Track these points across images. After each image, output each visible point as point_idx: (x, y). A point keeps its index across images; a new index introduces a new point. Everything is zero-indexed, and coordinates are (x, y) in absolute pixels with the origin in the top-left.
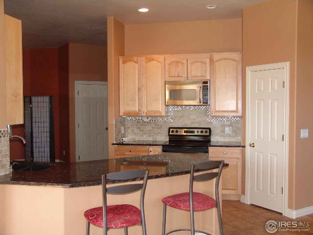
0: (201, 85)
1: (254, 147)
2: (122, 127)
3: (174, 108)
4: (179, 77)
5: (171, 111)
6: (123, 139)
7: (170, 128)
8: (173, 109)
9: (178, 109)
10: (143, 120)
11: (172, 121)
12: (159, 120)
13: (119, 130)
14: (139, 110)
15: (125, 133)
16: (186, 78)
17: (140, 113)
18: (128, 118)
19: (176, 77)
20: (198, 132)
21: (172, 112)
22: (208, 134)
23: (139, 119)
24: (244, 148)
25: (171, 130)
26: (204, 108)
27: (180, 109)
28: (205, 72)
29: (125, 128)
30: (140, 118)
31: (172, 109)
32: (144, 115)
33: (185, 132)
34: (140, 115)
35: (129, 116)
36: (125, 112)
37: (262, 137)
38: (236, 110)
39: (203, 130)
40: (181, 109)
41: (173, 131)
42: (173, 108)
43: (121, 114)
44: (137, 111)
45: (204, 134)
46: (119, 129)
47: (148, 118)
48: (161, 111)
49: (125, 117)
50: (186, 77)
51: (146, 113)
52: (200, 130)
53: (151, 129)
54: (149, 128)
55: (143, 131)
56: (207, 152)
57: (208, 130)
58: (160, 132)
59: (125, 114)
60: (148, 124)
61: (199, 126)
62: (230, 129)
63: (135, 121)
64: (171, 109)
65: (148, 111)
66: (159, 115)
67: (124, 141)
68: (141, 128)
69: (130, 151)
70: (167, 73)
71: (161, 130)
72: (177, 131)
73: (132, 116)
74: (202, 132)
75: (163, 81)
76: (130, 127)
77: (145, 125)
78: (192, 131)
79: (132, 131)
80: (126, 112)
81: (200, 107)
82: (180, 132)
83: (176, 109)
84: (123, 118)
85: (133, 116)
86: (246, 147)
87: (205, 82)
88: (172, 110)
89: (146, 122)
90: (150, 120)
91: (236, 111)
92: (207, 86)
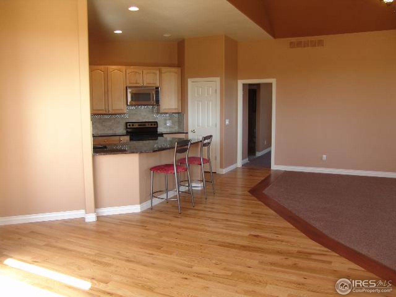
1: (195, 132)
4: (137, 83)
7: (127, 123)
9: (132, 108)
11: (128, 117)
14: (105, 109)
17: (106, 112)
19: (135, 83)
20: (149, 125)
22: (156, 126)
24: (187, 134)
25: (128, 124)
28: (156, 80)
32: (110, 112)
33: (139, 125)
37: (201, 124)
38: (177, 108)
41: (130, 125)
45: (153, 126)
48: (123, 109)
50: (142, 84)
52: (150, 124)
57: (156, 123)
58: (119, 126)
62: (170, 122)
65: (113, 109)
70: (127, 80)
72: (133, 125)
75: (125, 86)
78: (144, 124)
82: (135, 125)
83: (130, 108)
86: (189, 133)
87: (157, 88)
92: (158, 91)
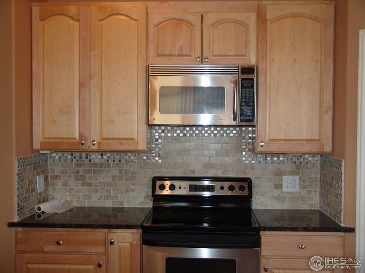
0: (237, 77)
2: (38, 177)
3: (166, 131)
4: (183, 56)
5: (157, 137)
6: (40, 205)
7: (155, 179)
8: (163, 134)
9: (175, 134)
10: (90, 161)
11: (160, 161)
12: (130, 160)
13: (29, 185)
14: (81, 136)
15: (46, 190)
16: (198, 60)
17: (83, 144)
18: (54, 155)
19: (174, 56)
20: (222, 188)
21: (160, 141)
22: (246, 193)
23: (80, 158)
24: (352, 233)
25: (158, 183)
26: (235, 132)
27: (178, 134)
28: (246, 45)
29: (46, 179)
30: (84, 154)
31: (160, 134)
32: (95, 147)
33: (191, 188)
34: (85, 147)
35: (57, 151)
36: (45, 140)
38: (318, 138)
39: (233, 183)
40: (181, 135)
41: (162, 187)
42: (163, 131)
43: (36, 146)
44: (75, 139)
45: (237, 192)
46: (31, 182)
47: (102, 155)
48: (136, 139)
49: (48, 152)
50: (199, 58)
51: (99, 143)
52: (226, 184)
53: (110, 180)
54: (105, 177)
55: (90, 184)
56: (258, 244)
57: (246, 185)
58: (132, 187)
59: (45, 145)
60: (102, 169)
61: (223, 173)
62: (295, 180)
63: (72, 161)
64: (157, 134)
65: (103, 139)
66: (132, 148)
67: (43, 212)
68: (86, 178)
69: (58, 243)
70: (151, 47)
71: (133, 184)
72: (172, 187)
73: (63, 151)
74: (231, 188)
75: (144, 65)
76: (59, 176)
77: (95, 172)
78: (208, 186)
79: (63, 185)
80: (47, 141)
81: (226, 130)
82: (180, 188)
83: (169, 135)
84: (43, 154)
85: (66, 151)
87: (248, 70)
88: (160, 137)
89: (97, 164)
90: (108, 161)
91: (319, 140)
92: (253, 80)
